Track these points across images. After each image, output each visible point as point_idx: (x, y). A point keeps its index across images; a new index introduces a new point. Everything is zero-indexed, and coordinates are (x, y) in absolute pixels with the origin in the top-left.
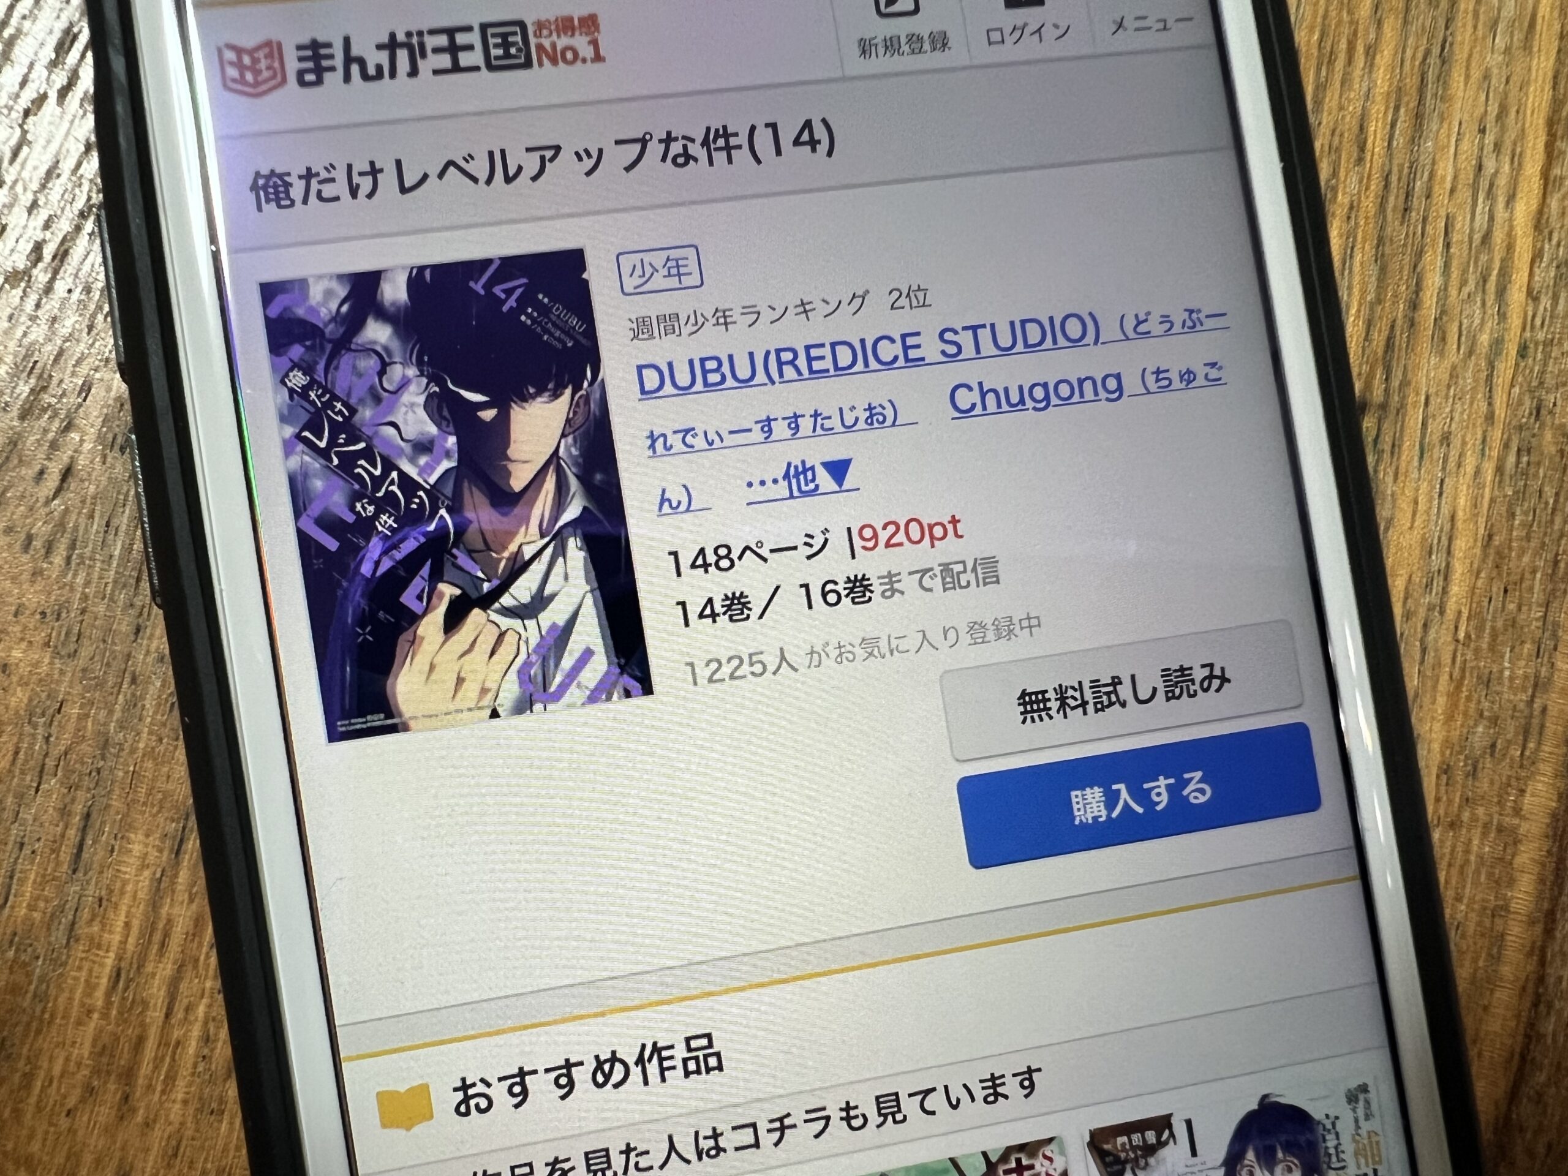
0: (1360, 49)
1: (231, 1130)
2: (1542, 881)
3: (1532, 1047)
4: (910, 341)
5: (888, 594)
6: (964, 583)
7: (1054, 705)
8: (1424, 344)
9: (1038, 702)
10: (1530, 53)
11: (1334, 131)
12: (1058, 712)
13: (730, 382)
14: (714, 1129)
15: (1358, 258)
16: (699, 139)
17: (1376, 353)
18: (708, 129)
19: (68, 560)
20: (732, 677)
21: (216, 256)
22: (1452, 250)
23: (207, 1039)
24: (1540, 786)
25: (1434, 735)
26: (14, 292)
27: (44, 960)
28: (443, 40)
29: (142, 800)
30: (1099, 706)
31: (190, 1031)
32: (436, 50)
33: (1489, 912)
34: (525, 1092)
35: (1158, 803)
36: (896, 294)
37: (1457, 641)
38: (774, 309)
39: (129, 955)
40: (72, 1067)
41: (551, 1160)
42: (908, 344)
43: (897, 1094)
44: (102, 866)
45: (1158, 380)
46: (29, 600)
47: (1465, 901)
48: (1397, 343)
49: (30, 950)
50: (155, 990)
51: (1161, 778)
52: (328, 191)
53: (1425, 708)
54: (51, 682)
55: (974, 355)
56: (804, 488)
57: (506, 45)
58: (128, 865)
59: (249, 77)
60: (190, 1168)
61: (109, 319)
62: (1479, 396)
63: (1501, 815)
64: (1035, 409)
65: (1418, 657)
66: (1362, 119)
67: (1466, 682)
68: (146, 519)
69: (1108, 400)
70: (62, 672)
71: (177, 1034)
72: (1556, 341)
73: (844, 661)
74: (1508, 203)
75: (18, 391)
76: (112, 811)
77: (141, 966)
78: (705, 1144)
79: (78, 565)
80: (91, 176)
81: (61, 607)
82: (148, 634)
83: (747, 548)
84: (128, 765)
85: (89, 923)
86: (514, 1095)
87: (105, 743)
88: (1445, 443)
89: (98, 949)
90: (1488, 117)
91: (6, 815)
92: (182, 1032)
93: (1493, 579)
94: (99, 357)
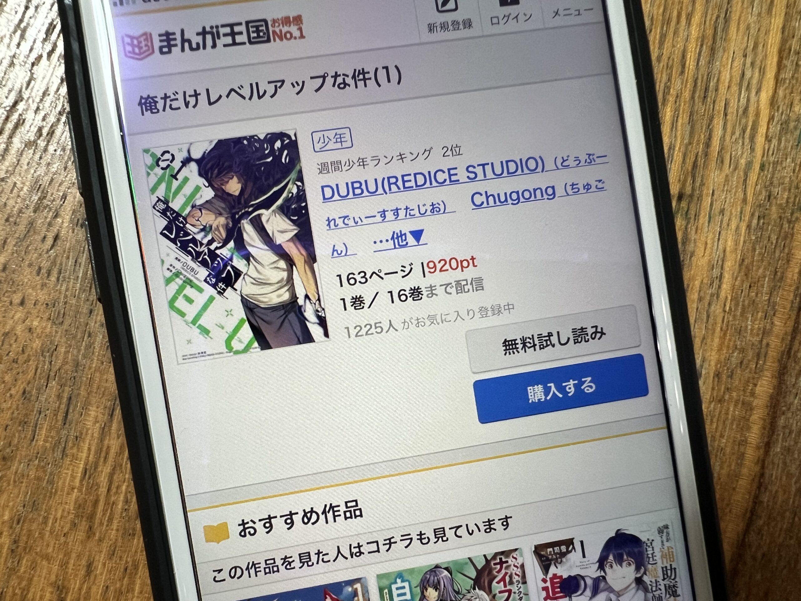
0: (684, 16)
1: (138, 543)
2: (764, 429)
3: (756, 508)
4: (452, 172)
5: (430, 295)
6: (466, 290)
7: (520, 346)
8: (713, 165)
9: (512, 345)
10: (771, 15)
11: (669, 58)
12: (522, 349)
13: (366, 193)
14: (359, 544)
15: (680, 121)
16: (351, 76)
17: (688, 170)
18: (355, 70)
19: (58, 279)
21: (123, 137)
22: (728, 117)
23: (126, 501)
24: (764, 382)
25: (712, 358)
26: (29, 151)
27: (52, 465)
28: (228, 30)
29: (95, 391)
30: (542, 347)
31: (119, 498)
32: (225, 35)
33: (737, 443)
34: (271, 526)
35: (569, 393)
36: (445, 149)
37: (725, 311)
38: (387, 158)
39: (90, 463)
40: (65, 514)
41: (284, 557)
43: (444, 528)
44: (77, 422)
45: (573, 189)
46: (40, 298)
47: (725, 437)
48: (699, 165)
49: (45, 460)
50: (102, 479)
51: (571, 380)
52: (175, 104)
53: (708, 345)
54: (52, 336)
55: (483, 178)
56: (401, 244)
57: (258, 31)
58: (89, 421)
59: (137, 50)
60: (120, 560)
61: (74, 164)
62: (740, 190)
63: (744, 396)
64: (512, 204)
65: (705, 320)
66: (684, 52)
67: (729, 331)
68: (93, 262)
69: (548, 199)
70: (57, 332)
71: (113, 499)
72: (779, 162)
73: (420, 326)
74: (757, 93)
75: (32, 199)
76: (81, 396)
77: (96, 468)
78: (355, 551)
79: (63, 281)
80: (64, 95)
81: (55, 301)
82: (96, 313)
83: (374, 273)
84: (88, 375)
85: (72, 448)
86: (266, 528)
87: (77, 365)
88: (721, 214)
89: (76, 460)
90: (748, 49)
91: (32, 398)
92: (115, 498)
93: (744, 281)
94: (70, 182)
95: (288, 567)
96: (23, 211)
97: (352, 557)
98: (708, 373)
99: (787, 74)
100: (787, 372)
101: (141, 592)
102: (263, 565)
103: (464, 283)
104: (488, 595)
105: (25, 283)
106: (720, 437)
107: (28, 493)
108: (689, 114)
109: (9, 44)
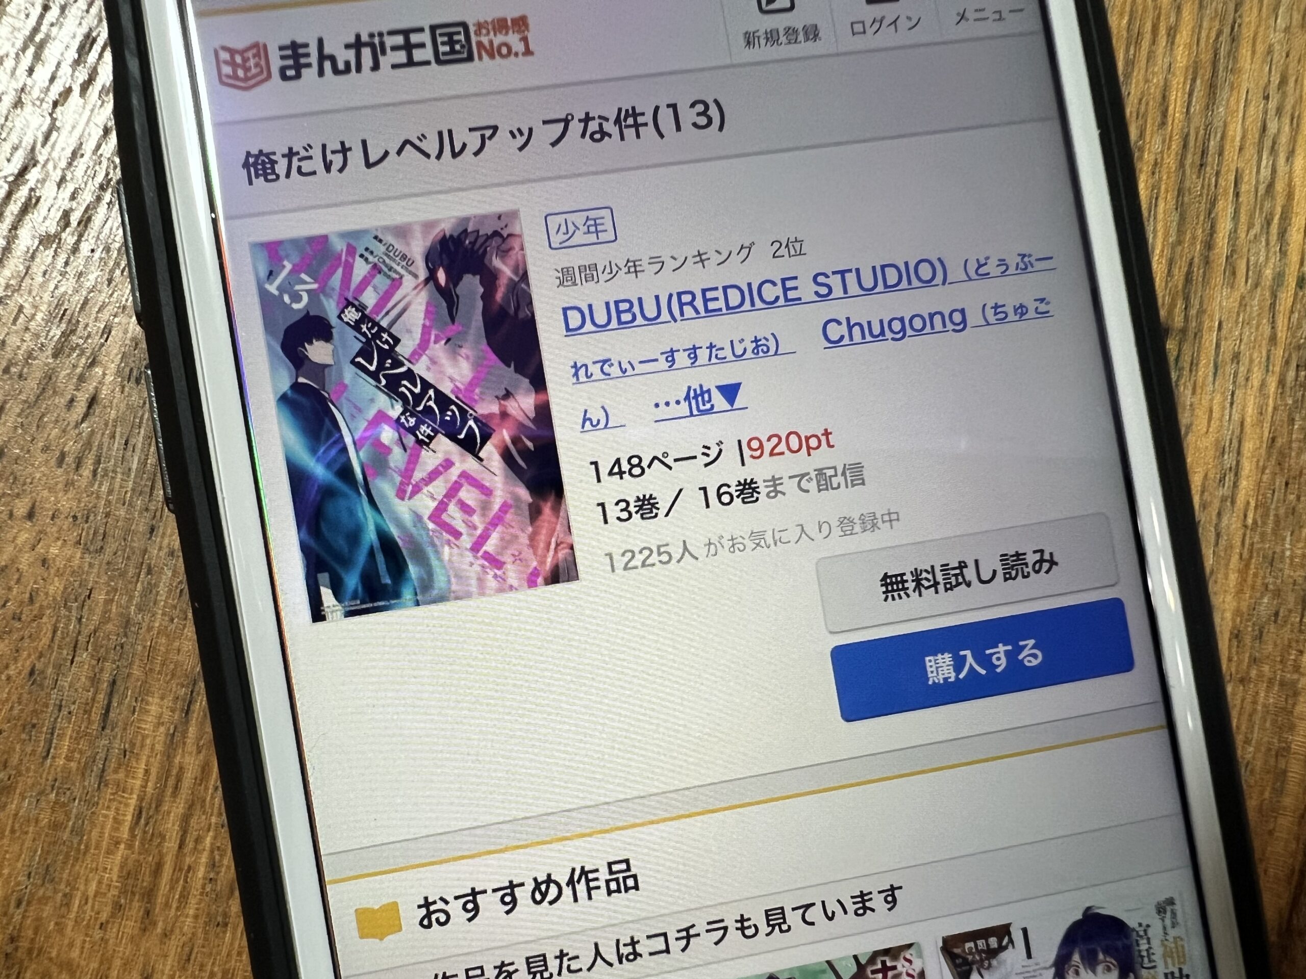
0: (1163, 31)
1: (235, 940)
4: (789, 284)
5: (772, 494)
6: (835, 485)
7: (911, 585)
8: (1218, 277)
9: (897, 583)
11: (1141, 100)
12: (914, 591)
13: (640, 320)
14: (632, 938)
15: (1162, 206)
16: (613, 118)
17: (1176, 287)
18: (620, 110)
19: (95, 472)
20: (643, 565)
21: (215, 222)
22: (1241, 200)
23: (213, 865)
25: (1227, 605)
26: (47, 252)
27: (80, 801)
28: (399, 40)
29: (157, 669)
30: (948, 586)
31: (200, 858)
32: (394, 48)
33: (1273, 753)
34: (476, 909)
35: (999, 666)
36: (777, 245)
37: (1246, 526)
38: (675, 259)
39: (149, 796)
40: (104, 888)
41: (499, 964)
42: (787, 286)
43: (782, 908)
44: (126, 724)
45: (996, 314)
46: (63, 506)
47: (1254, 742)
48: (1195, 277)
49: (68, 793)
50: (170, 826)
51: (1000, 645)
52: (307, 166)
53: (1220, 582)
54: (83, 573)
55: (843, 296)
56: (702, 408)
57: (451, 43)
58: (148, 722)
59: (241, 73)
60: (200, 970)
61: (127, 271)
62: (1264, 321)
63: (1283, 671)
64: (893, 339)
65: (1213, 540)
66: (1165, 90)
67: (1253, 561)
68: (160, 440)
69: (954, 330)
70: (91, 565)
71: (188, 860)
73: (737, 551)
74: (1288, 159)
75: (51, 334)
76: (133, 679)
77: (159, 805)
78: (625, 951)
79: (103, 476)
80: (109, 156)
81: (89, 511)
82: (160, 534)
83: (655, 458)
84: (146, 641)
85: (116, 771)
86: (468, 911)
87: (127, 623)
88: (1235, 361)
89: (123, 792)
90: (1271, 86)
91: (46, 683)
92: (193, 859)
93: (1276, 474)
94: (117, 305)
96: (35, 354)
105: (36, 481)
106: (1245, 742)
107: (36, 851)
108: (1176, 193)
109: (15, 69)
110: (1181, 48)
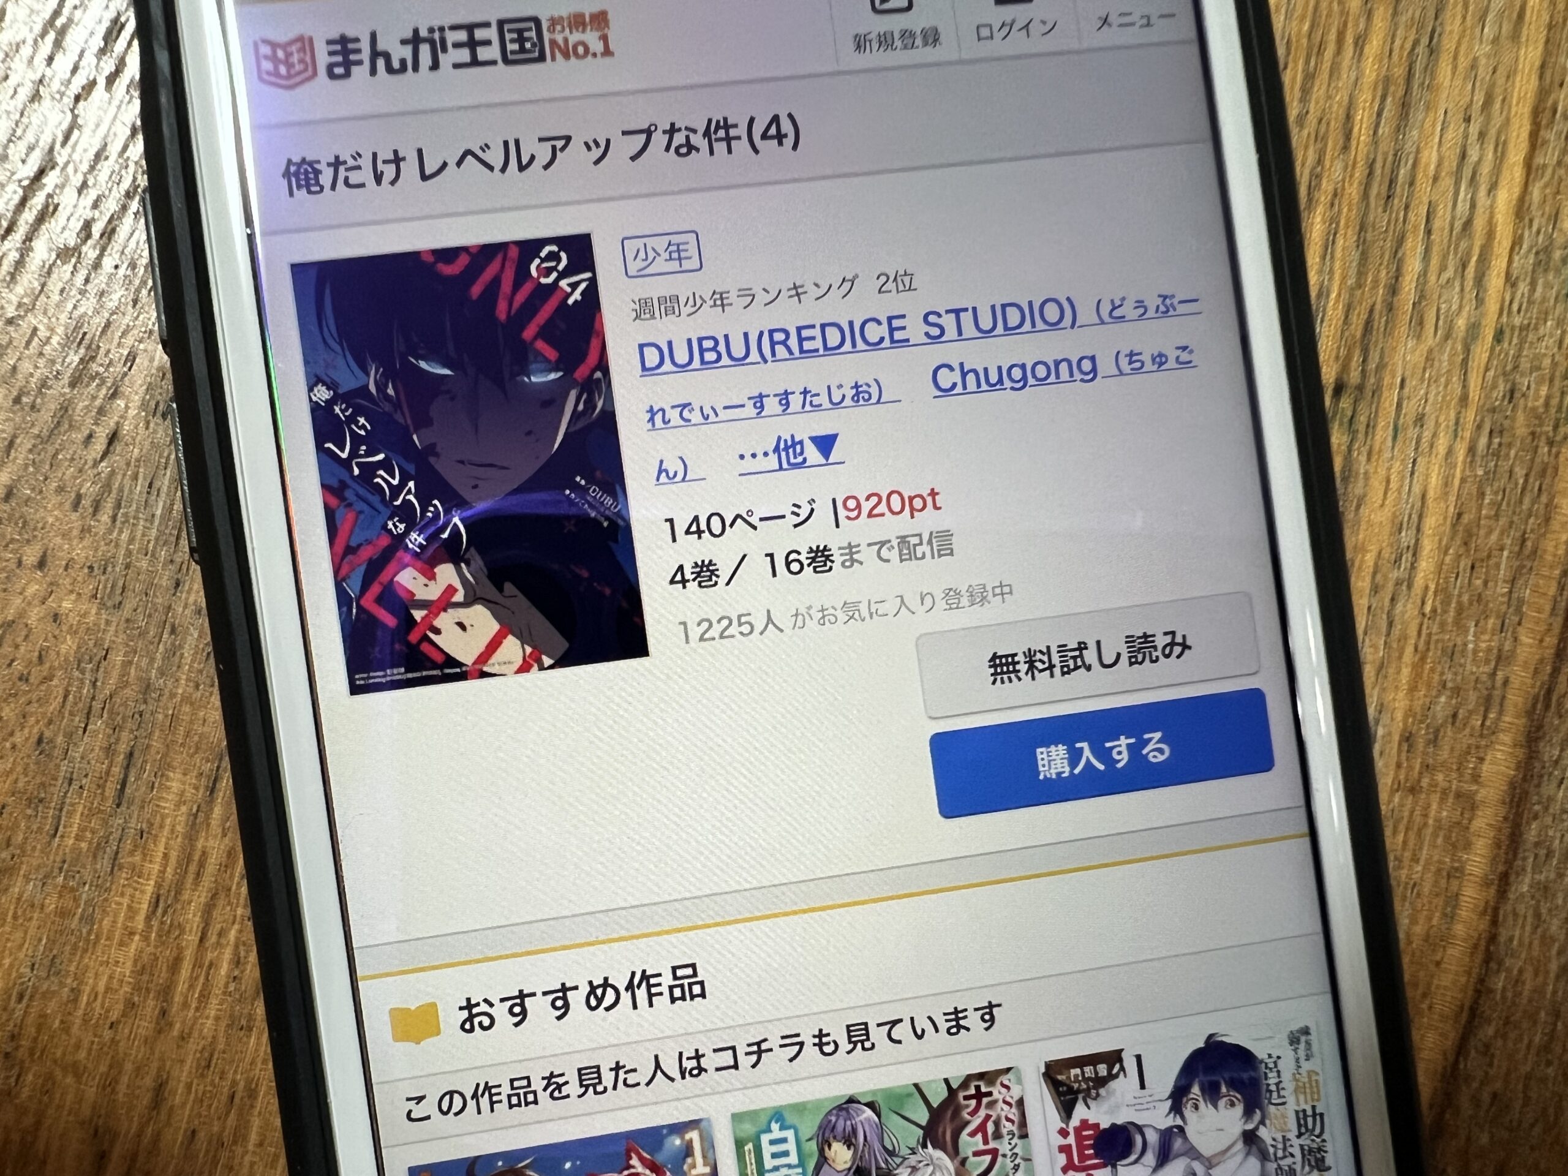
0: (1349, 40)
1: (258, 1045)
2: (1498, 846)
3: (1481, 1002)
4: (896, 323)
7: (1023, 667)
8: (1402, 328)
9: (1007, 664)
10: (1519, 43)
11: (1320, 121)
12: (1027, 673)
13: (725, 360)
14: (697, 1051)
15: (1340, 242)
16: (701, 130)
17: (1354, 336)
18: (710, 121)
19: (114, 518)
20: (722, 637)
21: (251, 238)
22: (1432, 237)
23: (237, 962)
24: (1499, 755)
25: (1398, 705)
26: (65, 267)
27: (91, 886)
29: (181, 741)
30: (1066, 669)
31: (223, 953)
32: (457, 45)
33: (1445, 874)
34: (524, 1013)
35: (1119, 761)
36: (883, 279)
37: (1424, 615)
38: (768, 292)
39: (167, 882)
40: (115, 984)
41: (547, 1074)
42: (894, 325)
43: (866, 1024)
44: (143, 801)
45: (1130, 363)
46: (78, 554)
47: (1422, 862)
48: (1375, 327)
49: (78, 877)
50: (191, 916)
51: (1122, 738)
52: (355, 177)
53: (1390, 677)
54: (99, 631)
55: (956, 338)
56: (792, 460)
58: (167, 800)
59: (283, 70)
60: (220, 1078)
61: (152, 293)
62: (1454, 379)
63: (1460, 781)
64: (1012, 389)
65: (1384, 630)
66: (1349, 108)
67: (1431, 654)
68: (185, 482)
69: (1082, 380)
70: (108, 622)
71: (210, 956)
72: (1532, 326)
73: (827, 623)
74: (1489, 192)
75: (68, 360)
76: (153, 751)
77: (178, 893)
78: (689, 1064)
79: (123, 523)
80: (136, 159)
81: (107, 562)
82: (186, 588)
83: (739, 516)
84: (167, 709)
85: (132, 853)
86: (514, 1015)
87: (147, 688)
88: (1418, 425)
89: (139, 877)
90: (1474, 106)
91: (56, 752)
92: (216, 954)
93: (1460, 556)
94: (143, 329)
95: (556, 1094)
96: (50, 383)
97: (683, 1077)
98: (1390, 734)
99: (1548, 157)
100: (1545, 734)
101: (261, 1144)
102: (506, 1090)
103: (914, 540)
104: (952, 1159)
105: (48, 526)
106: (1412, 860)
107: (40, 940)
108: (1358, 228)
109: (32, 58)
110: (1370, 60)
